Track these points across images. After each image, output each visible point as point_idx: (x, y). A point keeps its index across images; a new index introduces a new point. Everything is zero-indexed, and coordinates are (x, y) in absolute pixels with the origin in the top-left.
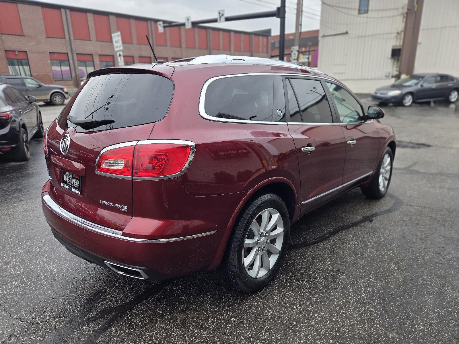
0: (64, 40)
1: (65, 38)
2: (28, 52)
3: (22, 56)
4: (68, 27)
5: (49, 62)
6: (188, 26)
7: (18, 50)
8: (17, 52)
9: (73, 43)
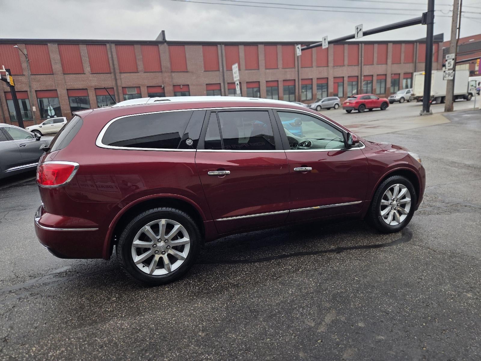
0: (218, 72)
1: (219, 71)
2: (190, 85)
3: (185, 89)
4: (222, 61)
5: (205, 92)
6: (325, 45)
7: (183, 84)
8: (181, 86)
9: (225, 75)
